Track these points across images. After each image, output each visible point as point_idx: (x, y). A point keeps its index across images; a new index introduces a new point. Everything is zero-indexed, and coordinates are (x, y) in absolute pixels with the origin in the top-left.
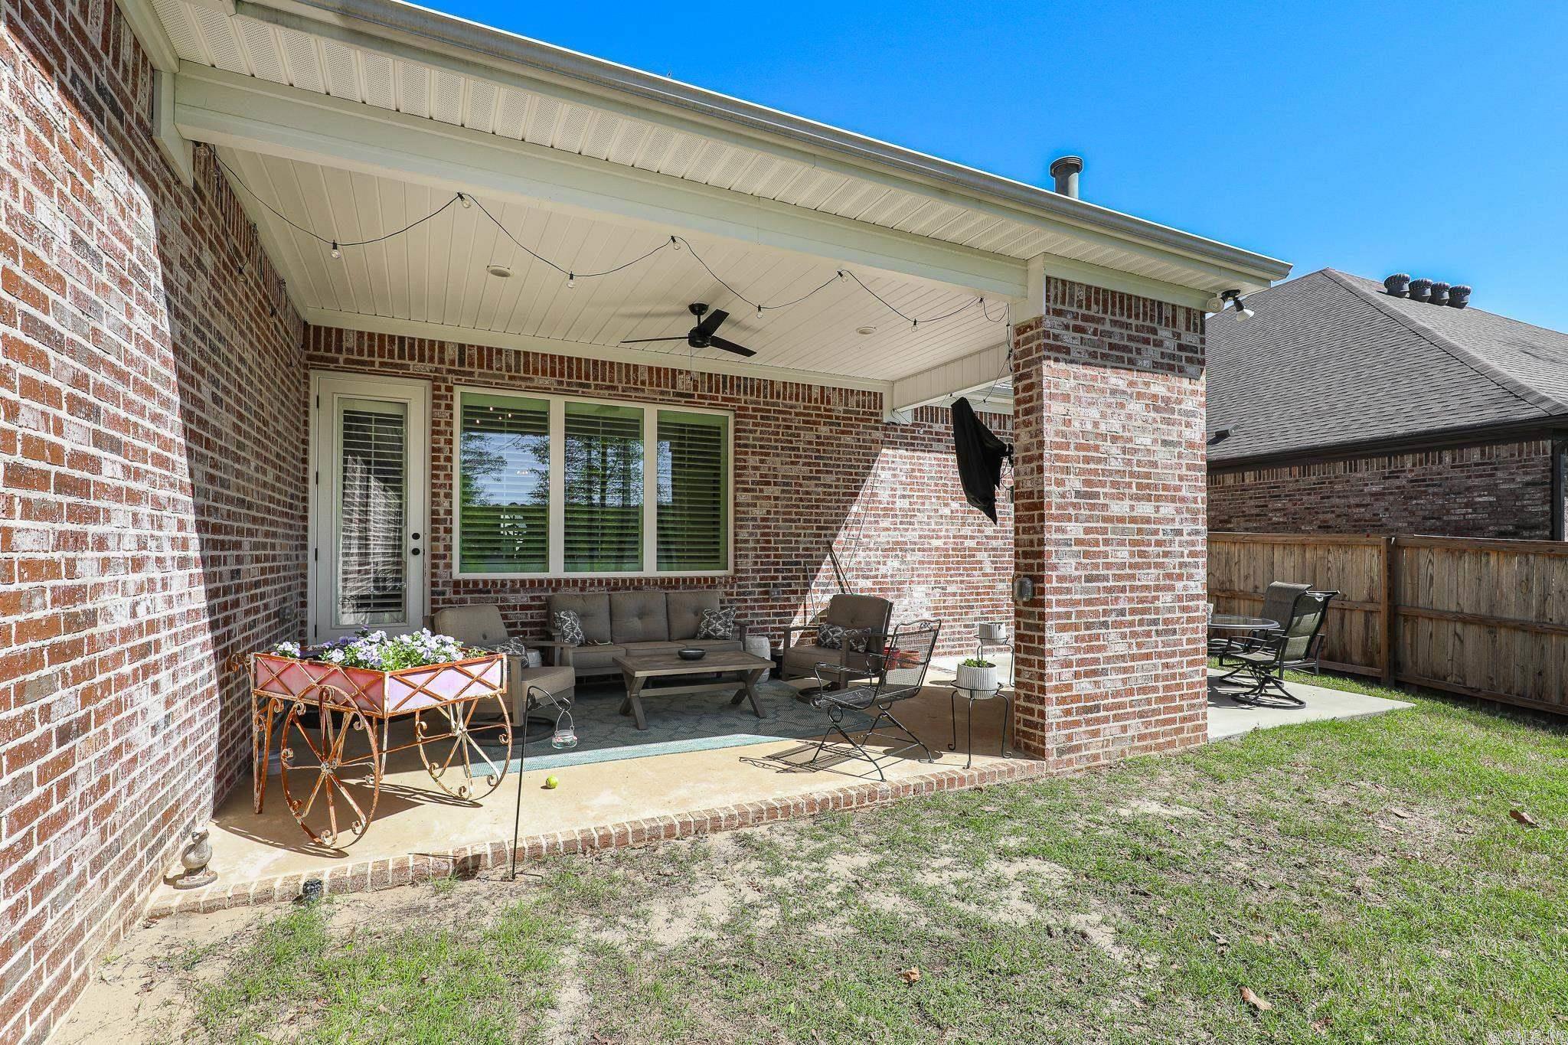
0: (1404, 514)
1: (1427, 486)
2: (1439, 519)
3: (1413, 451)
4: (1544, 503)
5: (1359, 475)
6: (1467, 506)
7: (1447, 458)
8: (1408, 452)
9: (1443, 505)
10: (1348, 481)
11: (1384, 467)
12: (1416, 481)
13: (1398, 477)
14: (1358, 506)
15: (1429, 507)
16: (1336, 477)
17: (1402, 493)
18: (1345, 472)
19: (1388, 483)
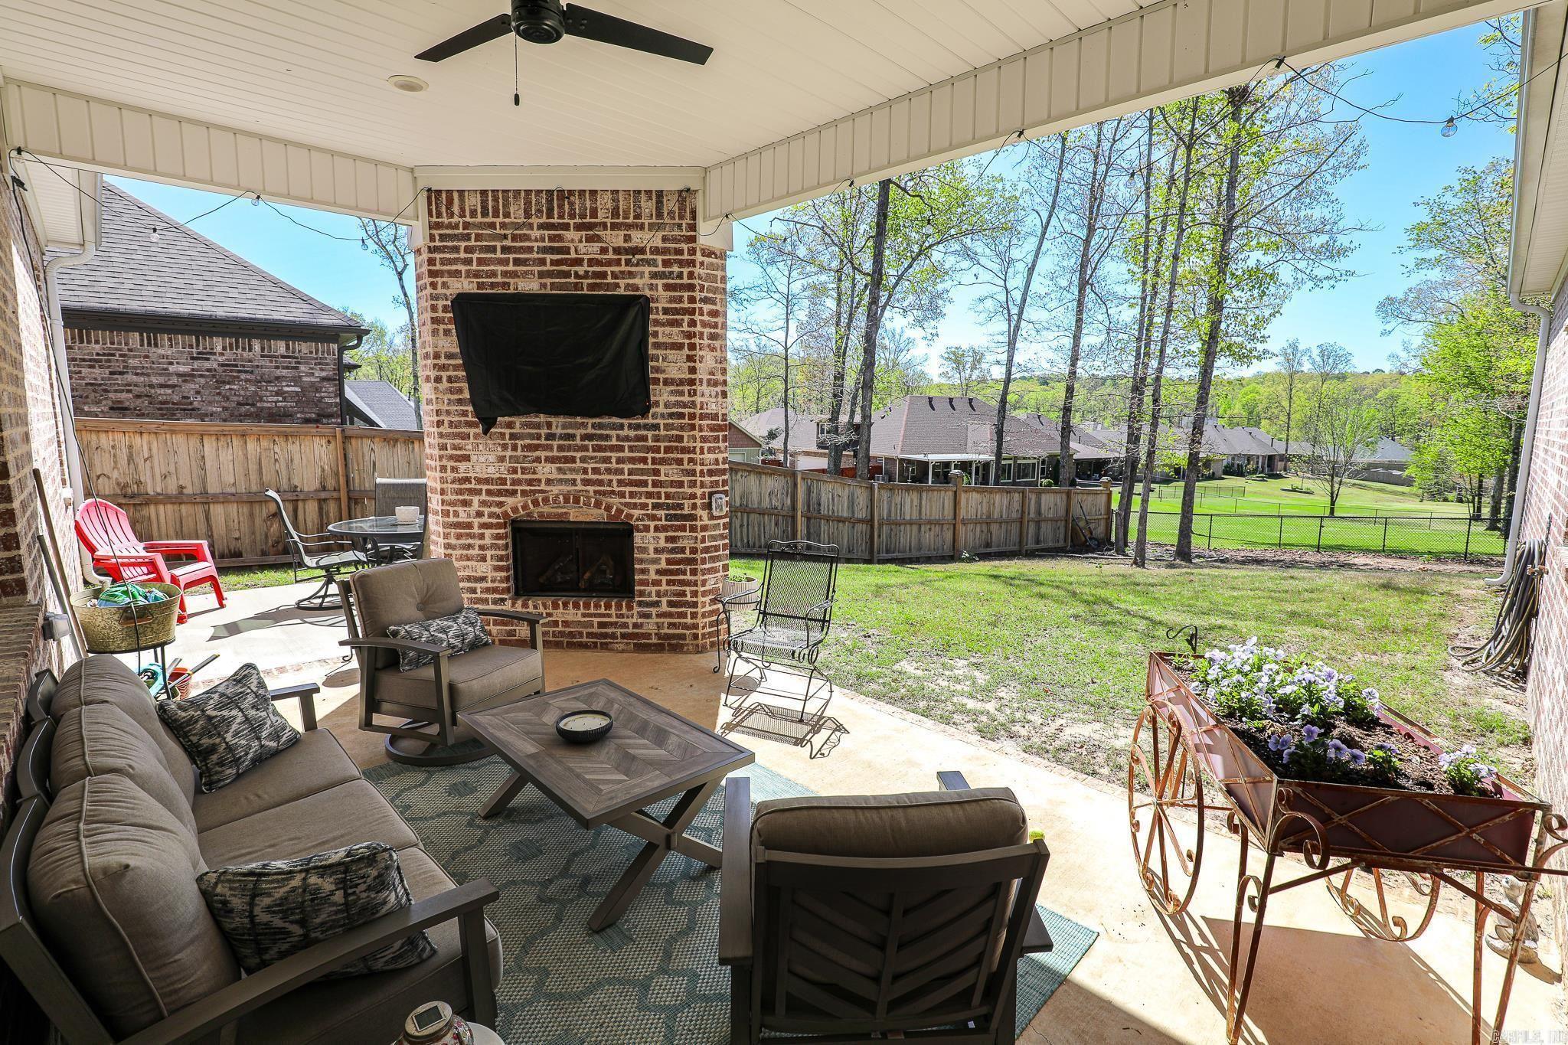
0: (217, 398)
1: (239, 371)
2: (253, 405)
3: (223, 335)
4: (336, 396)
5: (161, 351)
6: (277, 394)
7: (257, 346)
8: (218, 335)
9: (256, 392)
10: (146, 357)
11: (191, 346)
12: (227, 365)
13: (208, 359)
14: (162, 386)
15: (242, 393)
16: (130, 350)
17: (214, 376)
18: (142, 345)
19: (196, 364)
